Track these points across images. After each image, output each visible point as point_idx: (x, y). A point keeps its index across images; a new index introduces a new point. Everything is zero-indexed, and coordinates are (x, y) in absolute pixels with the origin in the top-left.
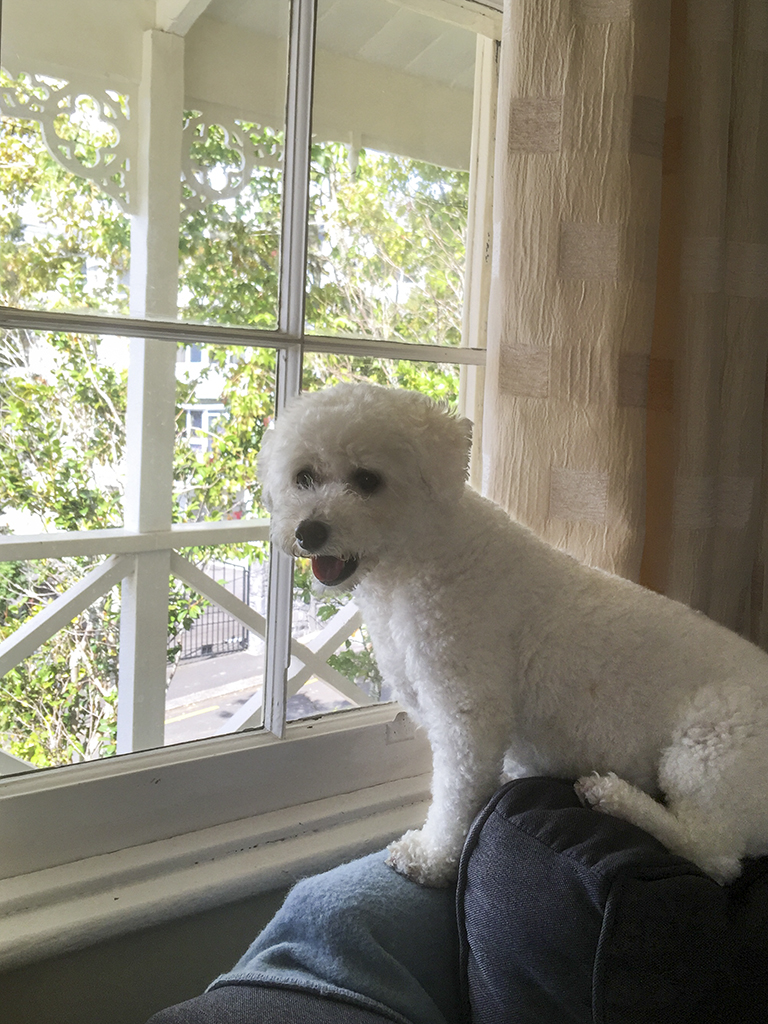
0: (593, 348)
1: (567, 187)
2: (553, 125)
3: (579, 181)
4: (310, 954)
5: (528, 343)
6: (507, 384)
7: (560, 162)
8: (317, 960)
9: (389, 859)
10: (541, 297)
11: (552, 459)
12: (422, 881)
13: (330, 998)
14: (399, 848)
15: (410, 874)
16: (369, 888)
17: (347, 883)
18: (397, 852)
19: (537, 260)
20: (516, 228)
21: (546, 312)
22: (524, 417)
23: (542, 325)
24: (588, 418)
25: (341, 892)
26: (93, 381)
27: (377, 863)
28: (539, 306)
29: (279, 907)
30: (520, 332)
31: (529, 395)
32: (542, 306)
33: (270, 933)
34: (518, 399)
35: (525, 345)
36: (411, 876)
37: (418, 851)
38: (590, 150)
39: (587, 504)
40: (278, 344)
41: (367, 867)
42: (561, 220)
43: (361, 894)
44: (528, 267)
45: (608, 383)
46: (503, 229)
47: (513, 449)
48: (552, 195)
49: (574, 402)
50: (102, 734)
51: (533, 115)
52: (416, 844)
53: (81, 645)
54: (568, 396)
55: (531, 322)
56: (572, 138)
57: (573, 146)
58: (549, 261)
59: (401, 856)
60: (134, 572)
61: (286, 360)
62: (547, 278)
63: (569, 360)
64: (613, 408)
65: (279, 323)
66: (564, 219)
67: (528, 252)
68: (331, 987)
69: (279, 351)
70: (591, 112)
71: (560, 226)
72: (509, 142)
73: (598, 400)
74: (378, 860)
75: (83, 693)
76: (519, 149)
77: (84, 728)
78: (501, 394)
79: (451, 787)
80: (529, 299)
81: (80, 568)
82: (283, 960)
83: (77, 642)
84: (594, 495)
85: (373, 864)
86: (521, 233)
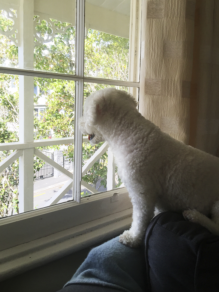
0: (174, 80)
1: (166, 29)
2: (161, 10)
3: (170, 27)
4: (98, 272)
5: (154, 78)
6: (147, 92)
7: (164, 21)
8: (101, 274)
9: (120, 240)
10: (158, 64)
11: (162, 114)
12: (131, 246)
13: (106, 287)
14: (123, 236)
15: (127, 244)
16: (115, 250)
17: (108, 249)
18: (122, 238)
19: (156, 52)
20: (150, 42)
21: (160, 69)
22: (153, 101)
23: (158, 73)
24: (173, 101)
25: (107, 252)
26: (7, 99)
27: (116, 241)
28: (157, 67)
29: (86, 257)
30: (151, 75)
31: (154, 94)
32: (158, 67)
33: (83, 266)
34: (151, 96)
35: (153, 79)
36: (128, 245)
37: (129, 237)
38: (173, 17)
39: (172, 128)
40: (76, 79)
41: (114, 243)
42: (164, 40)
43: (113, 252)
44: (154, 54)
45: (179, 90)
46: (146, 43)
47: (149, 112)
48: (161, 32)
49: (169, 97)
50: (13, 202)
51: (155, 6)
52: (129, 235)
53: (5, 177)
54: (167, 95)
55: (155, 72)
56: (167, 14)
57: (167, 16)
58: (160, 52)
59: (124, 239)
60: (23, 155)
61: (78, 84)
62: (160, 58)
63: (167, 83)
64: (181, 98)
65: (75, 73)
66: (165, 39)
67: (154, 49)
68: (106, 283)
69: (76, 82)
70: (173, 5)
71: (164, 41)
72: (147, 15)
73: (176, 95)
74: (116, 240)
75: (6, 191)
76: (150, 18)
77: (7, 201)
78: (146, 94)
79: (140, 216)
80: (154, 65)
81: (5, 154)
82: (89, 275)
83: (4, 176)
84: (175, 125)
85: (115, 242)
86: (151, 44)
